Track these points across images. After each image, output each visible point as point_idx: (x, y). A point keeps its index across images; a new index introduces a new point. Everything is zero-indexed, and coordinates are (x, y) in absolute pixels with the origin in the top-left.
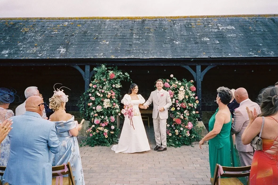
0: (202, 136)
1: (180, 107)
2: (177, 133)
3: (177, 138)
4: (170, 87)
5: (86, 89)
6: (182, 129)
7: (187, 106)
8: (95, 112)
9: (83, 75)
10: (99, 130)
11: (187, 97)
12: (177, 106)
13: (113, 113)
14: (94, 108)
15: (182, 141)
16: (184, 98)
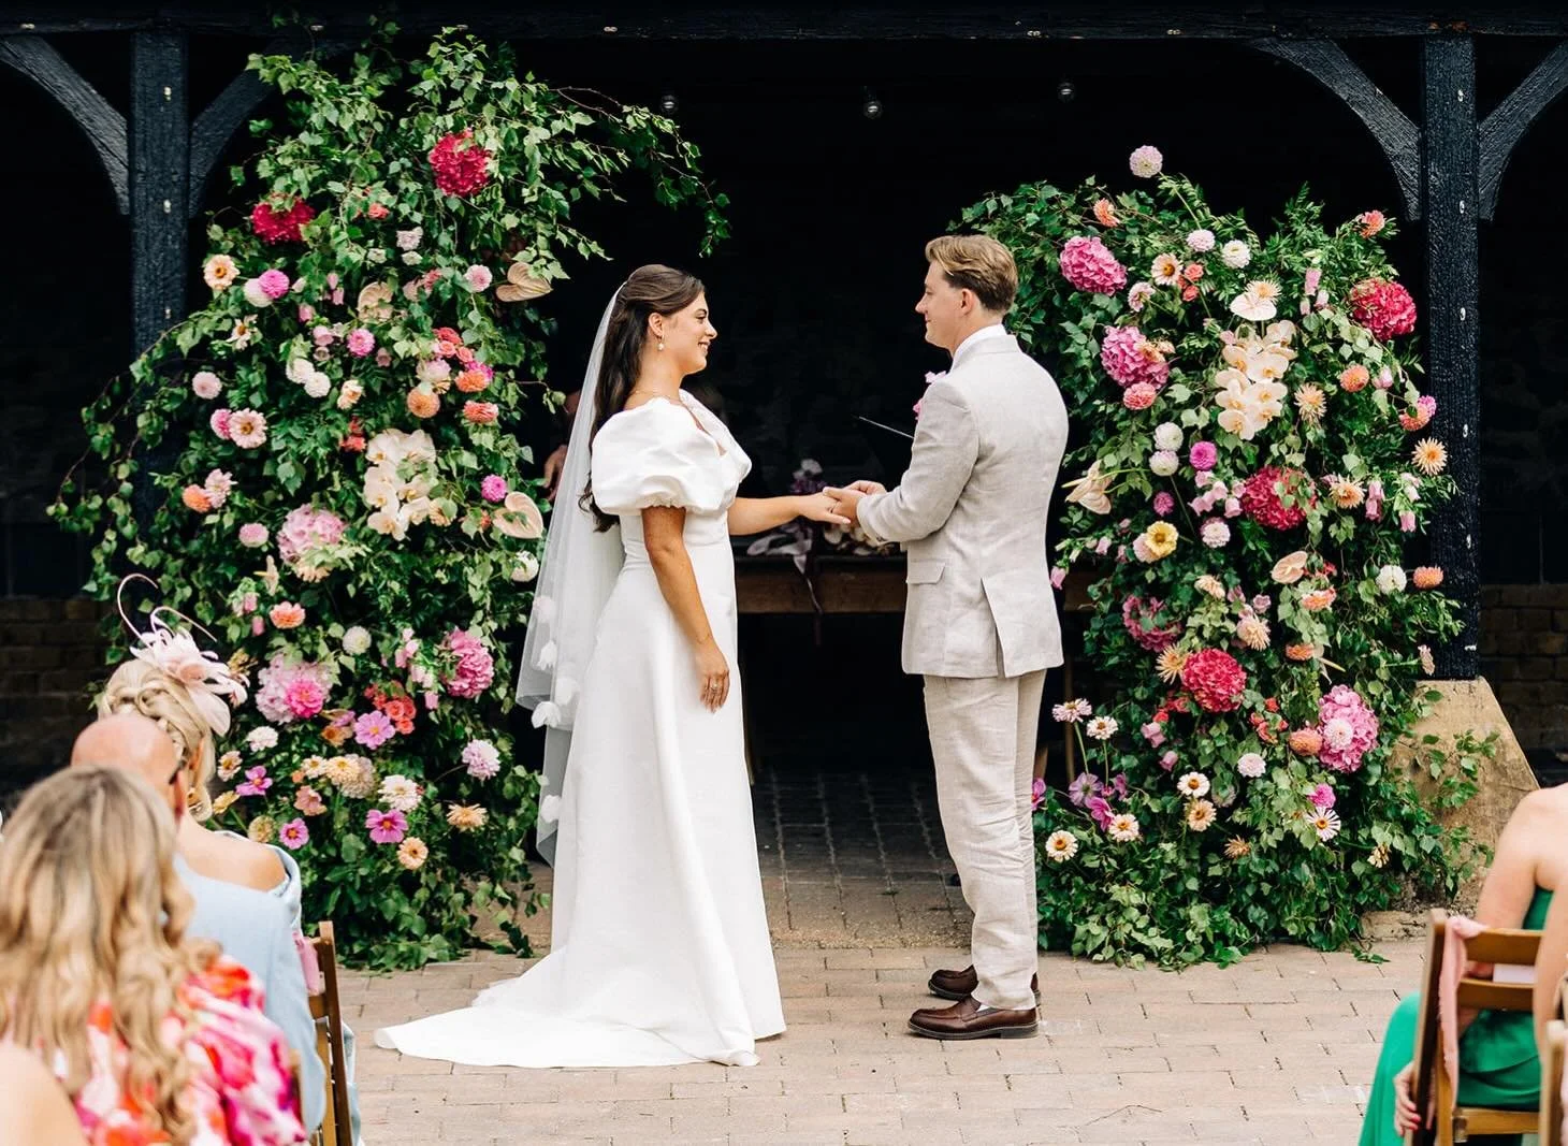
0: (1482, 849)
1: (1232, 524)
2: (1200, 815)
3: (1202, 876)
4: (1121, 293)
5: (143, 320)
6: (1251, 763)
7: (1307, 508)
8: (271, 576)
9: (106, 157)
10: (329, 792)
11: (1311, 400)
12: (1197, 505)
13: (477, 583)
14: (254, 535)
15: (1259, 899)
16: (1278, 409)
